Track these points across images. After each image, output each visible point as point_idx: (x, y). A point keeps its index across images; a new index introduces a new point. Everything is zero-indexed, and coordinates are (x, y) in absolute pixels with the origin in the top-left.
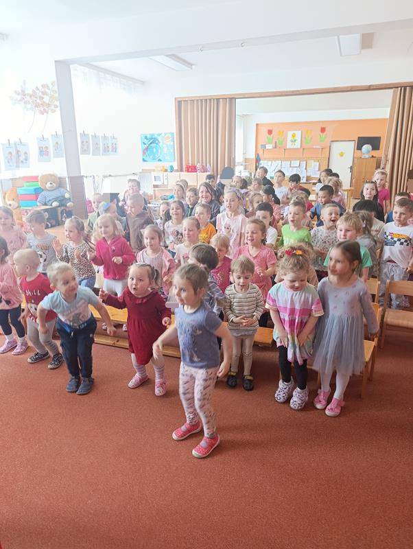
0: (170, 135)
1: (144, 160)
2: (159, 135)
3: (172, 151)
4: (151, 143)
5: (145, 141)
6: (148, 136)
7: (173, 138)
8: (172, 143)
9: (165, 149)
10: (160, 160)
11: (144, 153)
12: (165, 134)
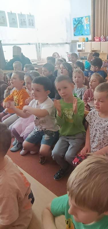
0: (88, 18)
1: (75, 35)
2: (82, 18)
3: (89, 28)
4: (78, 24)
5: (75, 22)
6: (77, 19)
7: (90, 19)
8: (89, 23)
9: (85, 27)
10: (82, 35)
11: (74, 30)
12: (86, 17)
